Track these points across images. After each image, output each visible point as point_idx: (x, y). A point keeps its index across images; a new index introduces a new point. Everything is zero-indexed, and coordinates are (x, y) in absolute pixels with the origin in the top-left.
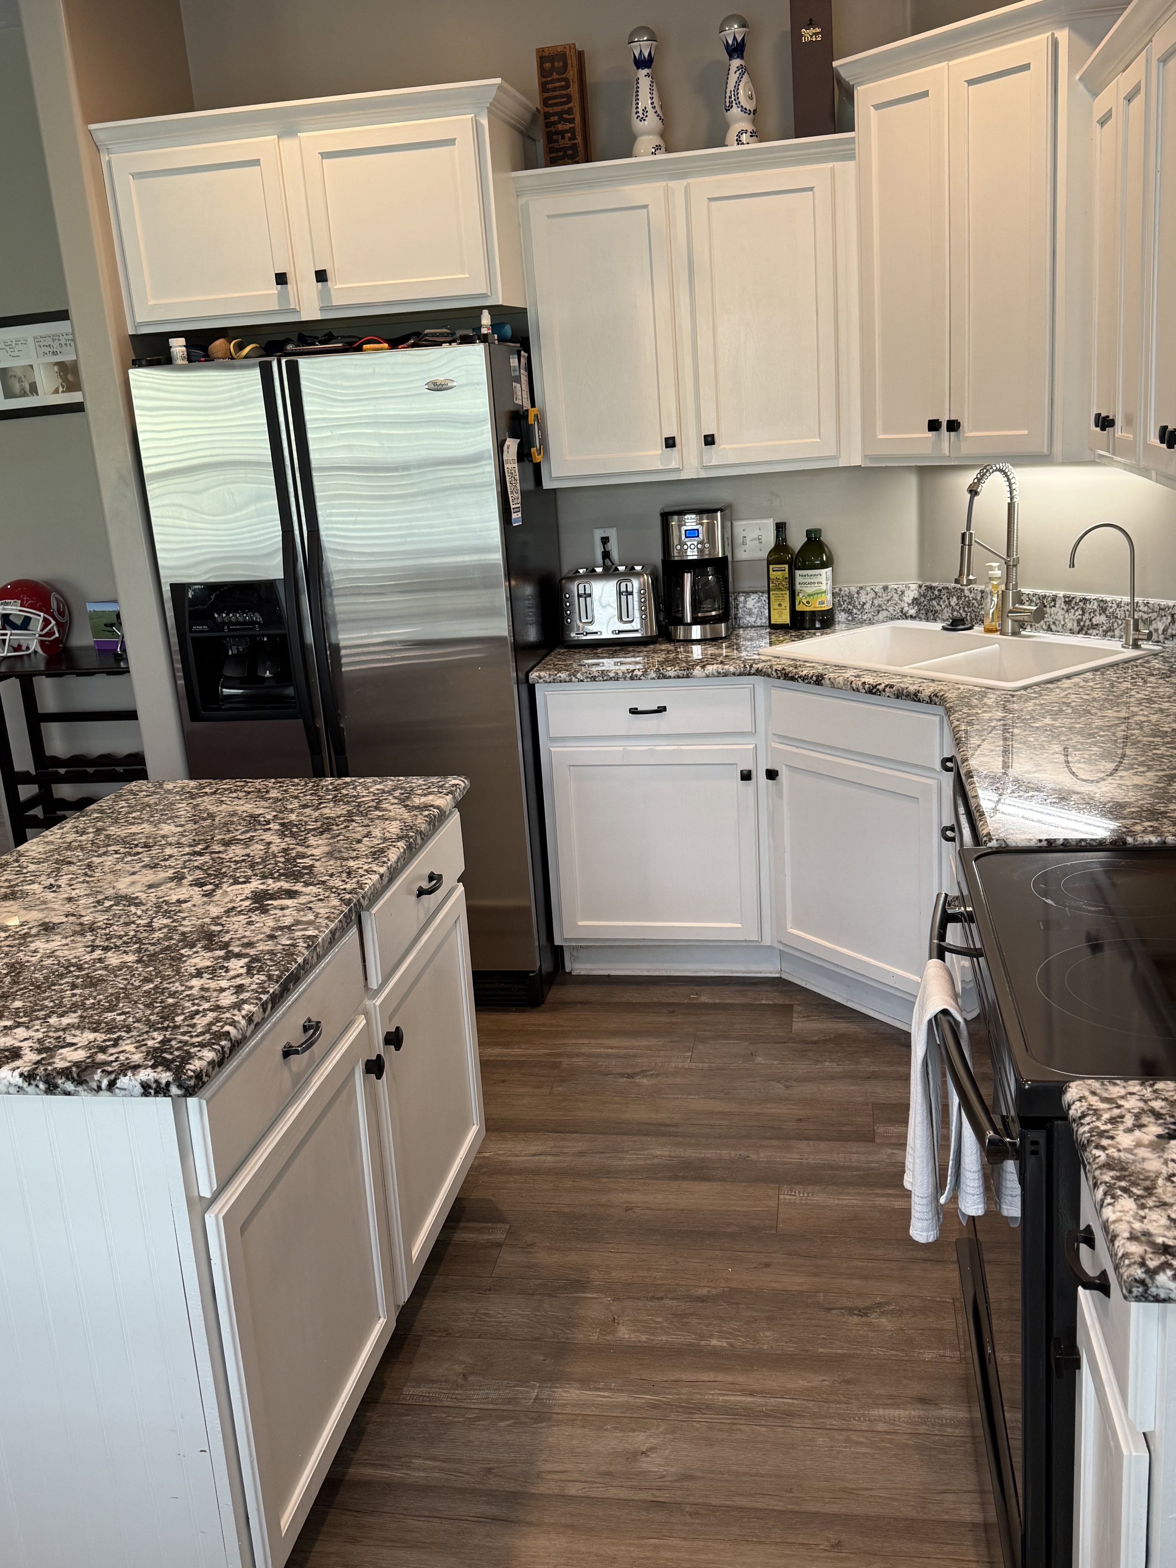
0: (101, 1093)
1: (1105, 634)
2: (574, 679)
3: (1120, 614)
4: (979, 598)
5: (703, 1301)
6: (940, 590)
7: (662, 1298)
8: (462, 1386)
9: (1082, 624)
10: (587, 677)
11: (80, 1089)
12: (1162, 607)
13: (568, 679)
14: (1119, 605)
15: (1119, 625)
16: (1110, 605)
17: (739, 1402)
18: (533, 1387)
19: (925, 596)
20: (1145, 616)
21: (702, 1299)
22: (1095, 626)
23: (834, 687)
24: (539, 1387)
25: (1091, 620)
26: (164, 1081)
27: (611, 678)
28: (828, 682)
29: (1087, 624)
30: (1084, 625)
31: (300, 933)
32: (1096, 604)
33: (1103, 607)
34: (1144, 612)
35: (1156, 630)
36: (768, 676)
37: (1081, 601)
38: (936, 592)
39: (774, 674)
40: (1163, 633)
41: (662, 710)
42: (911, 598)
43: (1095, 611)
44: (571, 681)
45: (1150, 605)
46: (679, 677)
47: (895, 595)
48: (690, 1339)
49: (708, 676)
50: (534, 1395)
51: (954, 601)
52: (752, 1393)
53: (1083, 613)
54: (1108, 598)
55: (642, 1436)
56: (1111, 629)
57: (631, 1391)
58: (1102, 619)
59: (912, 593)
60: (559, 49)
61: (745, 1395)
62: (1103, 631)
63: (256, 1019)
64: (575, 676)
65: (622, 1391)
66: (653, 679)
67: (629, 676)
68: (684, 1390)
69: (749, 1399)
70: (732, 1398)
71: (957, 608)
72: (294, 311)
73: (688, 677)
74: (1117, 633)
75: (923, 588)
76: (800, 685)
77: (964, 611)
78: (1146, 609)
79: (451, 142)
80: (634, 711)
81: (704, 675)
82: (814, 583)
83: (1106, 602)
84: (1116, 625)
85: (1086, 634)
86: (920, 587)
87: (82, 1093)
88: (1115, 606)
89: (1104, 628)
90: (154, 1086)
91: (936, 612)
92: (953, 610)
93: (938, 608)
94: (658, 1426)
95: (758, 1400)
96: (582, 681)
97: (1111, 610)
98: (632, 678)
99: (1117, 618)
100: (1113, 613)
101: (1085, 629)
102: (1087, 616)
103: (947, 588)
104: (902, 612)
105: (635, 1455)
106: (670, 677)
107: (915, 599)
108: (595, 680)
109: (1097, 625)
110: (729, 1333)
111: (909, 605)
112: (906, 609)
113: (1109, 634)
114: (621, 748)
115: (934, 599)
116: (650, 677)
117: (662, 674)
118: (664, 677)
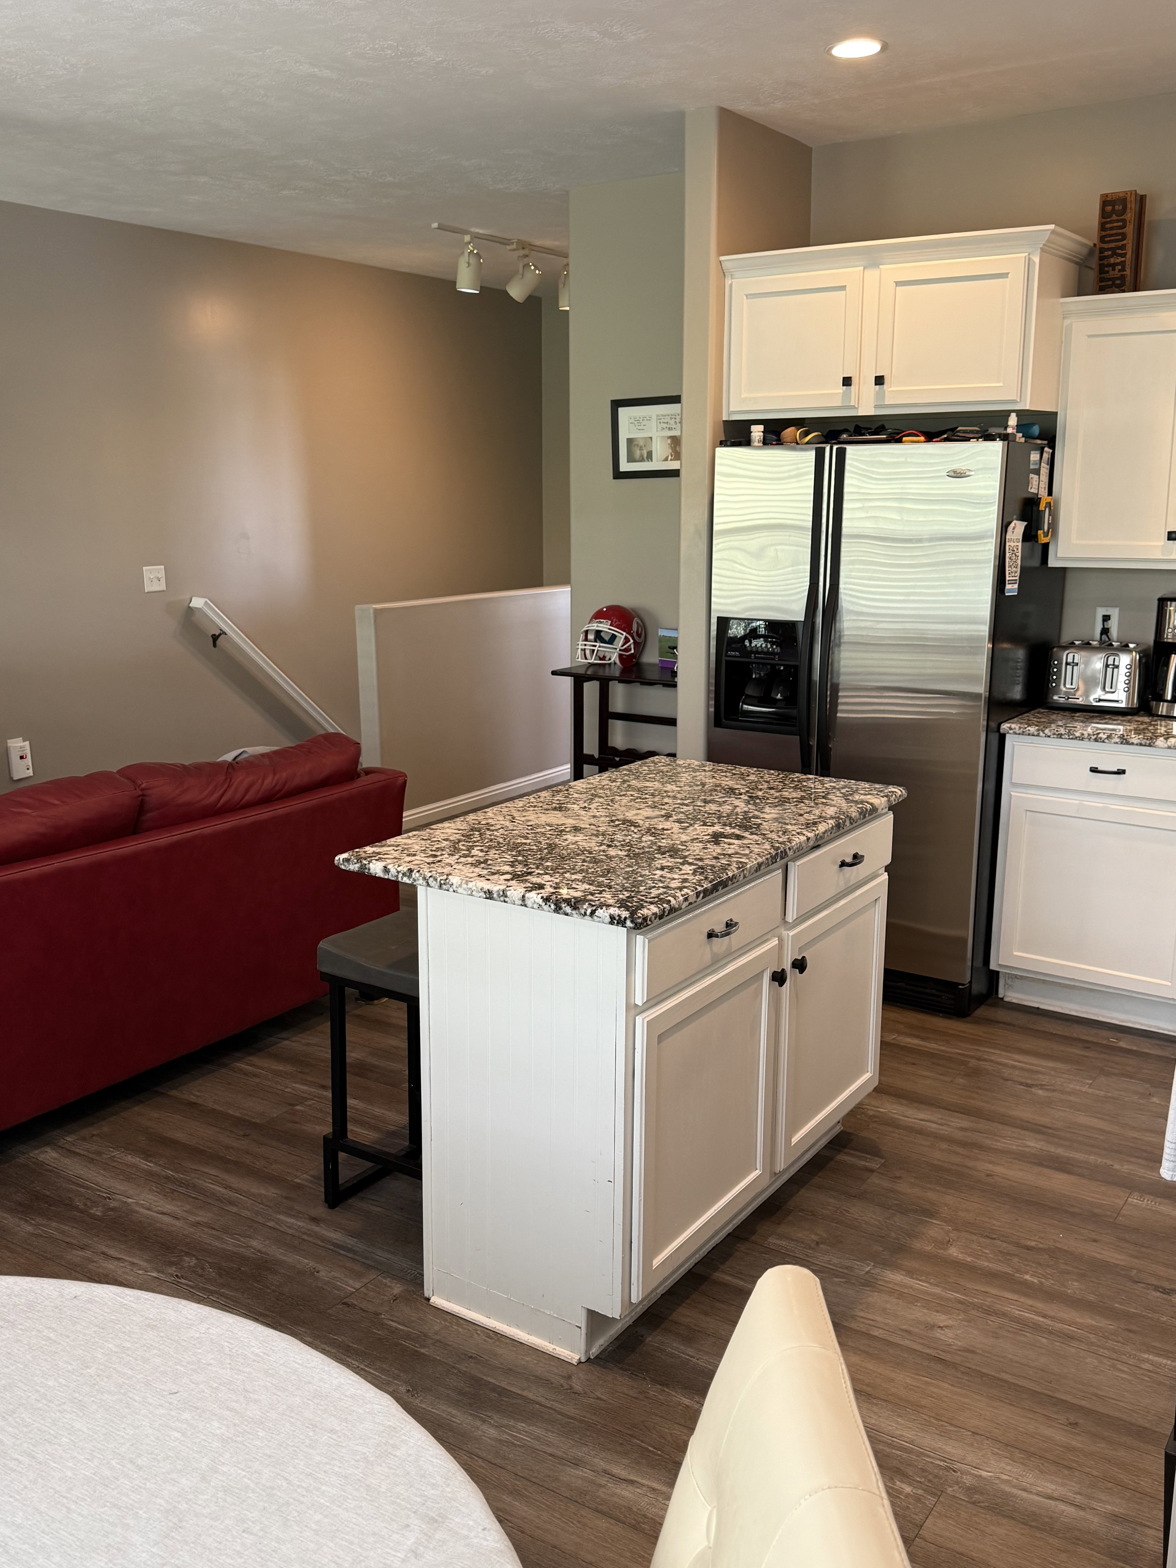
0: (586, 917)
2: (1041, 734)
5: (1028, 1249)
7: (995, 1239)
8: (813, 1249)
10: (1054, 734)
11: (574, 912)
13: (1036, 733)
17: (1031, 1318)
18: (868, 1265)
21: (1029, 1248)
24: (874, 1266)
26: (623, 917)
27: (1076, 738)
31: (735, 859)
41: (1121, 772)
44: (1038, 735)
46: (1141, 745)
48: (1009, 1270)
49: (1169, 748)
50: (867, 1269)
52: (1045, 1316)
55: (943, 1317)
57: (945, 1288)
60: (1121, 195)
61: (1039, 1316)
63: (690, 900)
64: (1043, 731)
65: (938, 1286)
66: (1117, 743)
67: (1093, 737)
68: (989, 1300)
69: (1041, 1319)
70: (1026, 1315)
72: (853, 407)
73: (1150, 745)
79: (1005, 275)
80: (1094, 770)
81: (1166, 746)
87: (575, 915)
90: (617, 918)
94: (958, 1315)
95: (1048, 1322)
96: (1049, 736)
98: (1096, 740)
105: (932, 1327)
106: (1132, 744)
108: (1061, 738)
110: (1043, 1275)
114: (1078, 802)
116: (1113, 741)
117: (1126, 739)
118: (1128, 743)
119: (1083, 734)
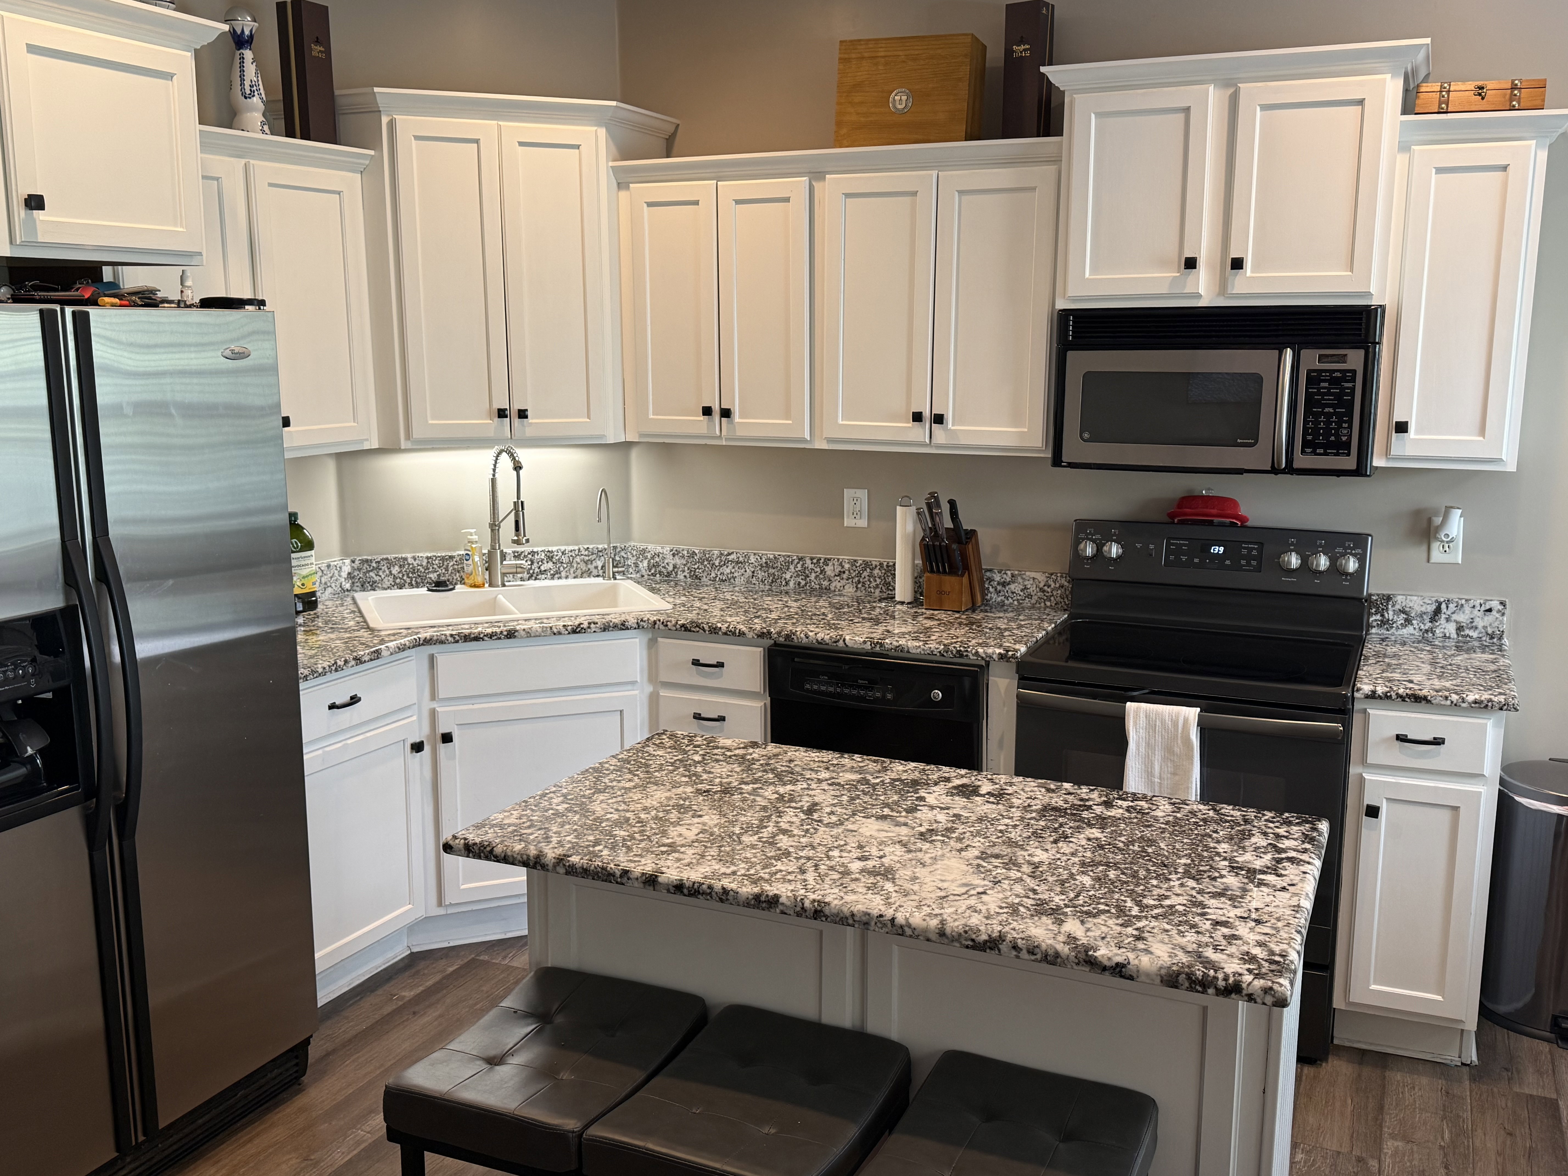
1: (553, 577)
3: (565, 559)
4: (424, 564)
6: (378, 562)
9: (531, 572)
12: (600, 549)
14: (563, 553)
15: (564, 568)
16: (556, 553)
19: (359, 569)
20: (587, 558)
22: (542, 573)
23: (531, 636)
25: (539, 568)
28: (523, 633)
29: (536, 571)
30: (533, 573)
32: (543, 555)
33: (550, 557)
34: (586, 555)
35: (596, 567)
36: (442, 642)
37: (529, 554)
38: (374, 565)
39: (450, 639)
40: (602, 569)
41: (353, 699)
42: (347, 573)
43: (542, 561)
45: (590, 550)
46: (371, 660)
47: (336, 571)
49: (392, 654)
51: (395, 570)
53: (532, 563)
54: (554, 549)
56: (558, 572)
58: (550, 565)
59: (347, 569)
62: (551, 575)
66: (353, 666)
67: (333, 668)
71: (400, 575)
73: (378, 658)
74: (563, 574)
75: (357, 562)
76: (488, 643)
77: (408, 577)
78: (587, 553)
80: (332, 707)
81: (389, 653)
82: (307, 565)
83: (552, 552)
84: (562, 569)
85: (536, 579)
86: (353, 562)
88: (560, 554)
89: (552, 572)
91: (375, 582)
92: (395, 578)
93: (377, 578)
97: (557, 558)
98: (336, 670)
99: (562, 563)
100: (559, 559)
101: (535, 575)
102: (535, 565)
103: (387, 559)
104: (341, 587)
106: (365, 662)
107: (349, 574)
108: (307, 680)
109: (545, 571)
111: (345, 579)
112: (344, 583)
113: (556, 576)
114: (320, 752)
115: (372, 571)
116: (350, 665)
117: (359, 659)
118: (361, 663)
119: (324, 668)
